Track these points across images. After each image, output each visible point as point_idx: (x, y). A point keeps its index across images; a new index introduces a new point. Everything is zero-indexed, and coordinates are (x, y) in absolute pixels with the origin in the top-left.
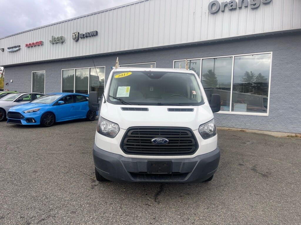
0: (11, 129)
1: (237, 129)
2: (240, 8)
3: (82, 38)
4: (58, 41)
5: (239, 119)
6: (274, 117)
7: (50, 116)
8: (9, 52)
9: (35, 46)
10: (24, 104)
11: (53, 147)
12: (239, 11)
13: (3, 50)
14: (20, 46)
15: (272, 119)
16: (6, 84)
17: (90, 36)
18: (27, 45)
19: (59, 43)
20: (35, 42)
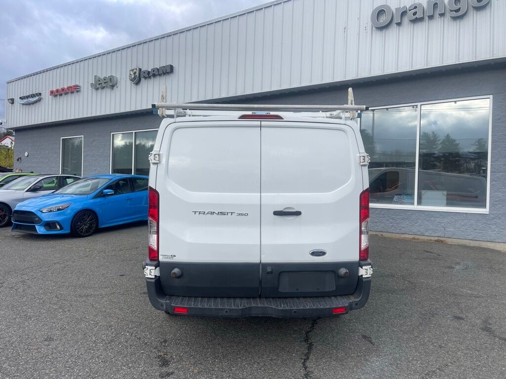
0: (17, 242)
1: (429, 238)
2: (431, 17)
3: (145, 78)
4: (106, 84)
5: (433, 219)
6: (500, 216)
7: (88, 217)
8: (23, 104)
9: (65, 94)
10: (43, 196)
11: (90, 280)
12: (428, 23)
13: (12, 101)
14: (40, 94)
15: (495, 220)
16: (18, 160)
17: (160, 75)
18: (52, 92)
19: (107, 87)
20: (66, 87)
